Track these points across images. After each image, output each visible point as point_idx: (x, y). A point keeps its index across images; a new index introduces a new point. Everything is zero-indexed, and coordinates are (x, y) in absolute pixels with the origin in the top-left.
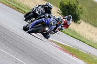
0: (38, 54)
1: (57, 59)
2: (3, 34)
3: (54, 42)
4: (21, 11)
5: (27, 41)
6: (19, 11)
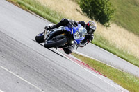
0: (49, 70)
4: (24, 7)
6: (21, 8)
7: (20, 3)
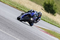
0: (30, 35)
1: (42, 38)
2: (8, 24)
4: (19, 9)
5: (23, 28)
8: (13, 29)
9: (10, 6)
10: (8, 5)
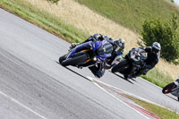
3: (131, 98)
5: (80, 96)
6: (67, 41)
7: (65, 35)
8: (52, 98)
9: (44, 29)
10: (39, 26)
